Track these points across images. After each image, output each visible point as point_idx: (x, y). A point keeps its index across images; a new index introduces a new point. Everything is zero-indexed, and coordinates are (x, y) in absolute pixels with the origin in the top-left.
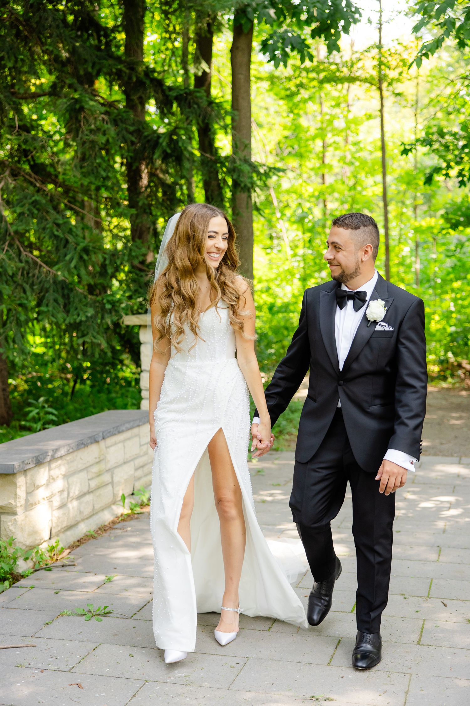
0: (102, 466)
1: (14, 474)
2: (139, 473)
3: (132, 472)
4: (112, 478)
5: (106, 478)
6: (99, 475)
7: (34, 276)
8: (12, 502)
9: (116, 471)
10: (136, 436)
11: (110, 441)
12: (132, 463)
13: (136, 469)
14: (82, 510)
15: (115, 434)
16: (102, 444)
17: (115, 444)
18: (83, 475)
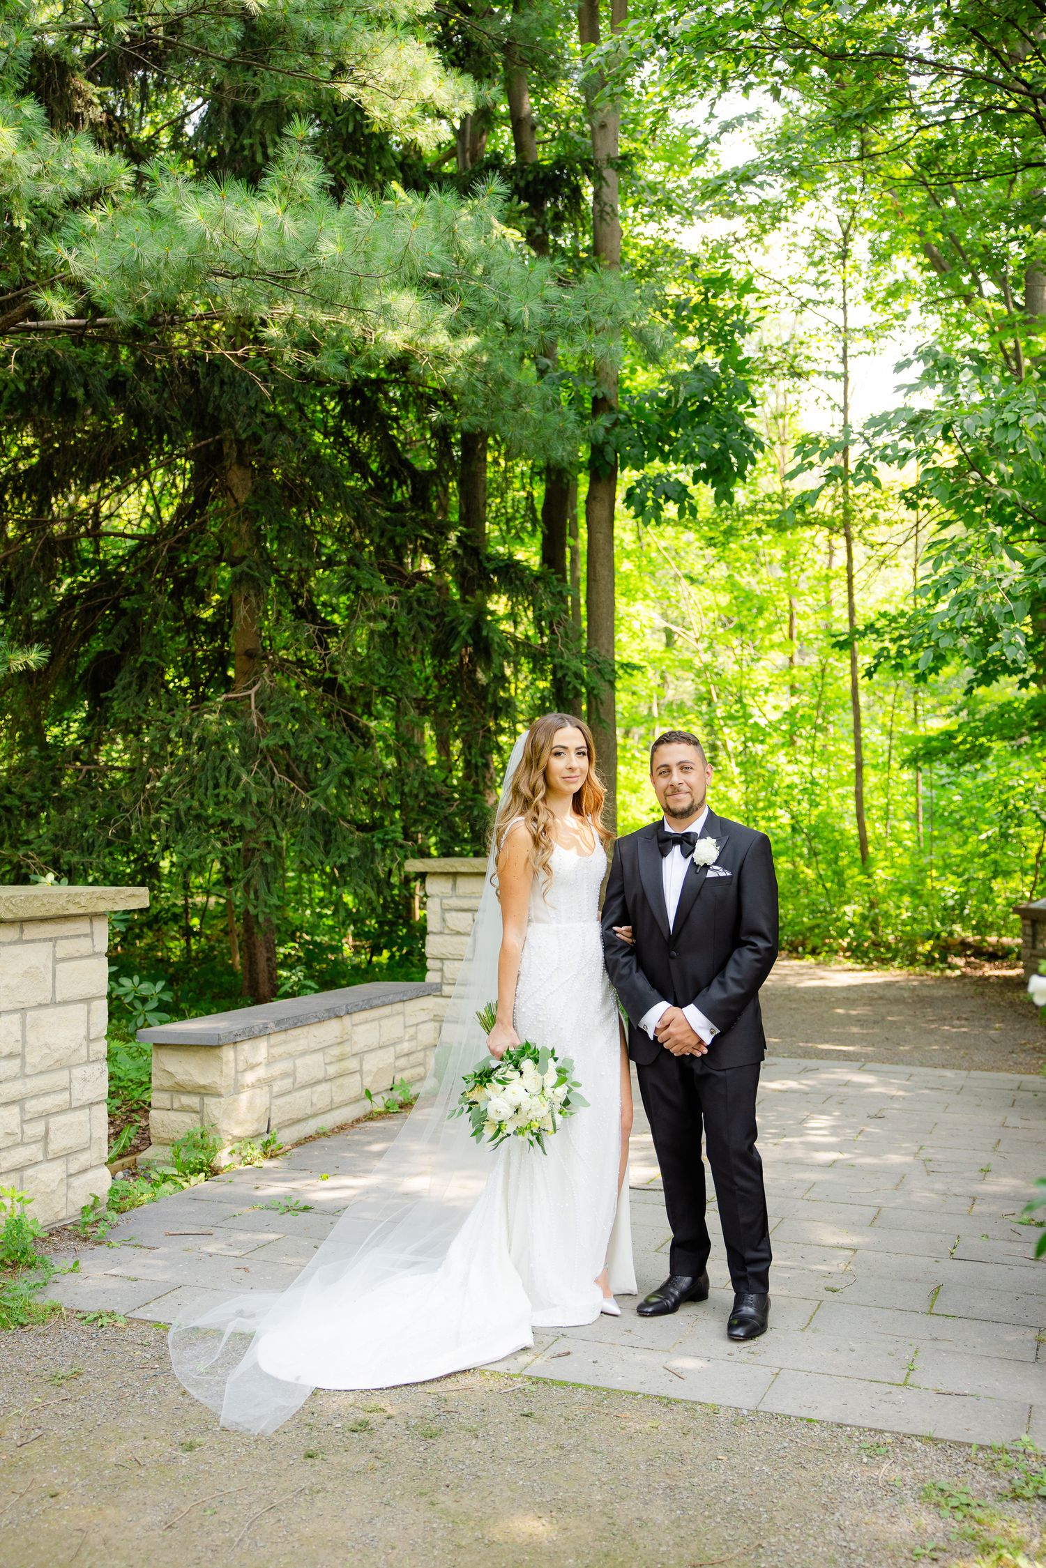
0: (346, 1048)
1: (219, 1046)
2: (402, 1062)
3: (392, 1060)
4: (361, 1065)
5: (353, 1064)
6: (342, 1059)
7: (288, 805)
8: (217, 1079)
9: (367, 1057)
10: (399, 1014)
11: (358, 1017)
12: (392, 1048)
13: (397, 1058)
14: (315, 1101)
15: (365, 1009)
16: (347, 1019)
17: (367, 1022)
18: (318, 1057)
